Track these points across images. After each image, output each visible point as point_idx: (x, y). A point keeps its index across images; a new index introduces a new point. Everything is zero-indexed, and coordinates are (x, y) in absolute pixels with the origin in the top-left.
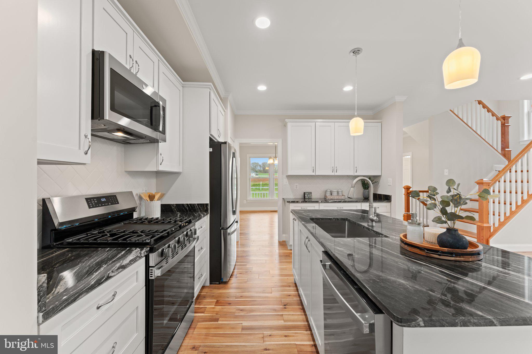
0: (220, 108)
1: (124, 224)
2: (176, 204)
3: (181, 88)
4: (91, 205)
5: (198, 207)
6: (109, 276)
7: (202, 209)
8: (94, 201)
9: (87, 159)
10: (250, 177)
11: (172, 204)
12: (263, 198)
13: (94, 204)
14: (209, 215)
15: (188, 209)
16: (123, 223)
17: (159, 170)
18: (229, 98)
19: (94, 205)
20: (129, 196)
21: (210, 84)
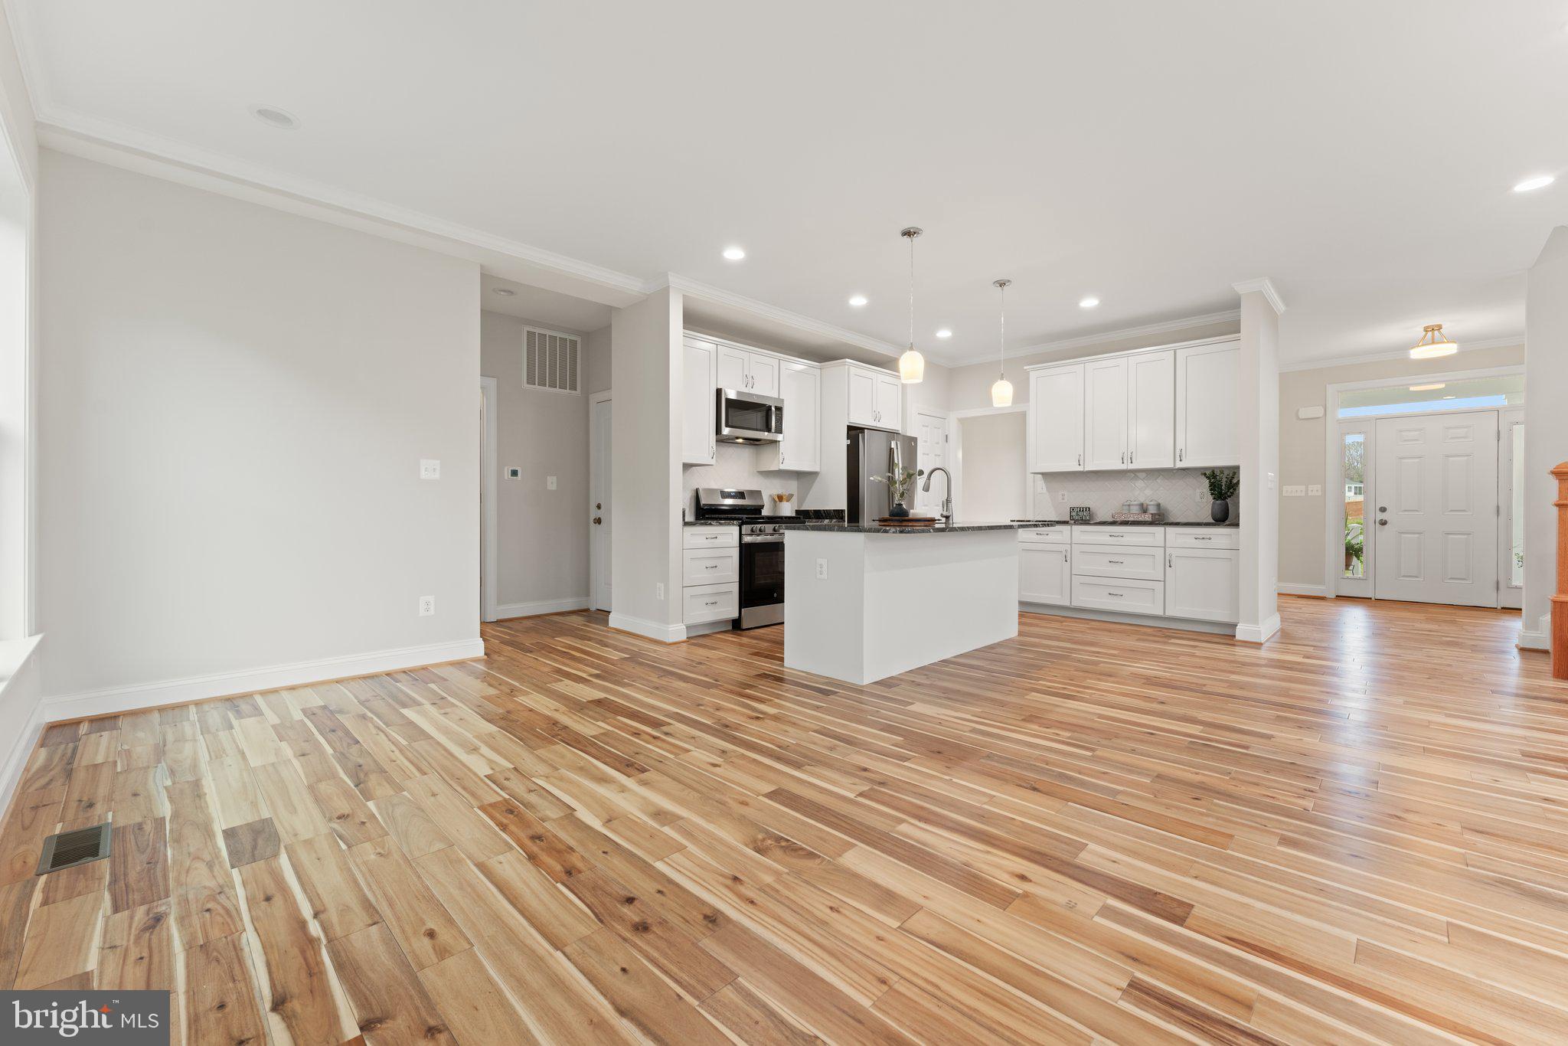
0: (883, 378)
2: (814, 510)
3: (817, 372)
5: (831, 515)
7: (836, 517)
11: (810, 510)
20: (757, 494)
21: (847, 360)
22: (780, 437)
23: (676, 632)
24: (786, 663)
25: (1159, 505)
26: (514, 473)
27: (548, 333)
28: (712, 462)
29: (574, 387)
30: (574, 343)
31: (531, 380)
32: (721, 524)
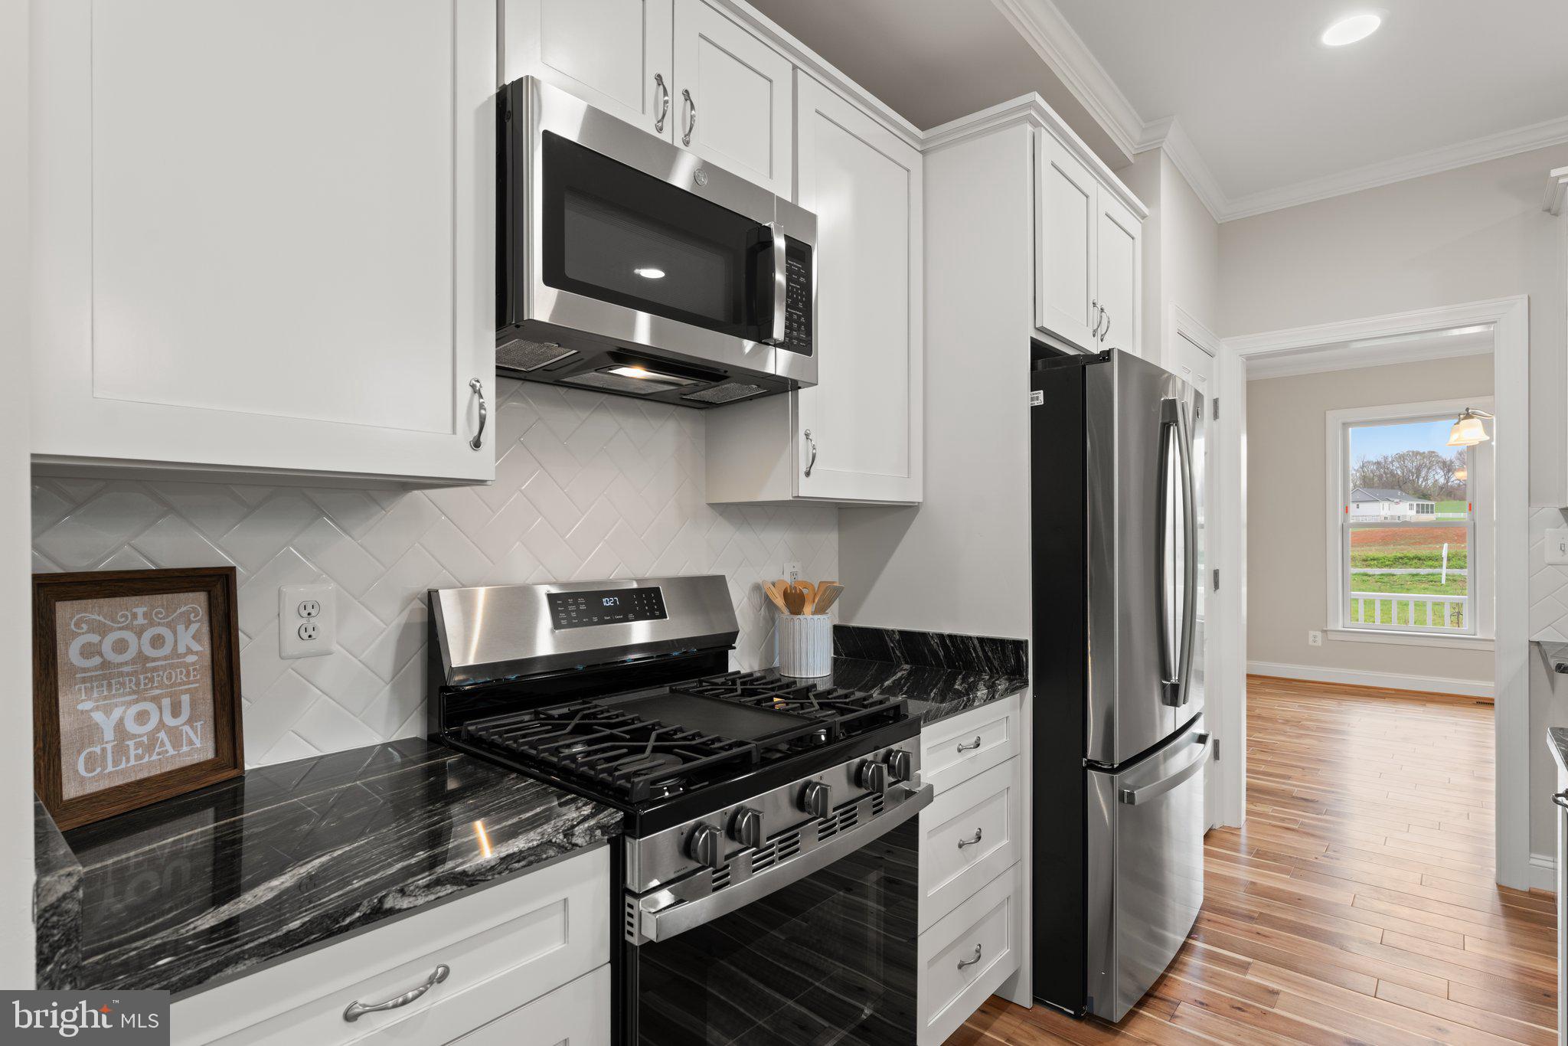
0: (1108, 202)
1: (671, 691)
2: (901, 632)
3: (915, 161)
4: (563, 619)
5: (980, 654)
6: (380, 908)
7: (996, 663)
8: (577, 605)
9: (483, 464)
10: (1345, 520)
11: (887, 631)
12: (1448, 628)
13: (574, 614)
14: (1029, 692)
15: (945, 656)
16: (668, 688)
17: (798, 497)
18: (1164, 146)
19: (574, 618)
20: (710, 594)
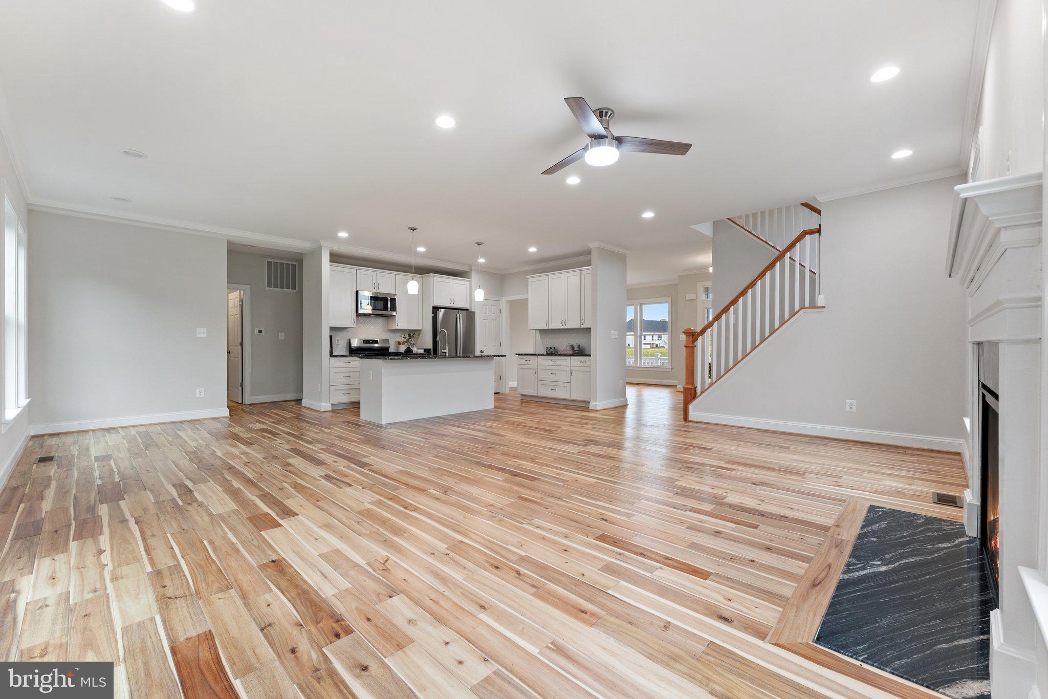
20: (387, 341)
21: (432, 274)
22: (394, 313)
23: (326, 406)
24: (361, 418)
25: (579, 346)
26: (260, 332)
27: (279, 261)
28: (354, 326)
29: (294, 288)
30: (294, 266)
31: (269, 285)
32: (352, 356)
